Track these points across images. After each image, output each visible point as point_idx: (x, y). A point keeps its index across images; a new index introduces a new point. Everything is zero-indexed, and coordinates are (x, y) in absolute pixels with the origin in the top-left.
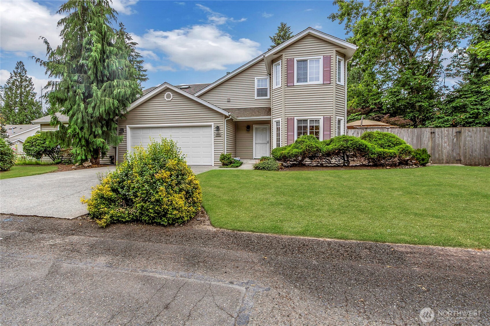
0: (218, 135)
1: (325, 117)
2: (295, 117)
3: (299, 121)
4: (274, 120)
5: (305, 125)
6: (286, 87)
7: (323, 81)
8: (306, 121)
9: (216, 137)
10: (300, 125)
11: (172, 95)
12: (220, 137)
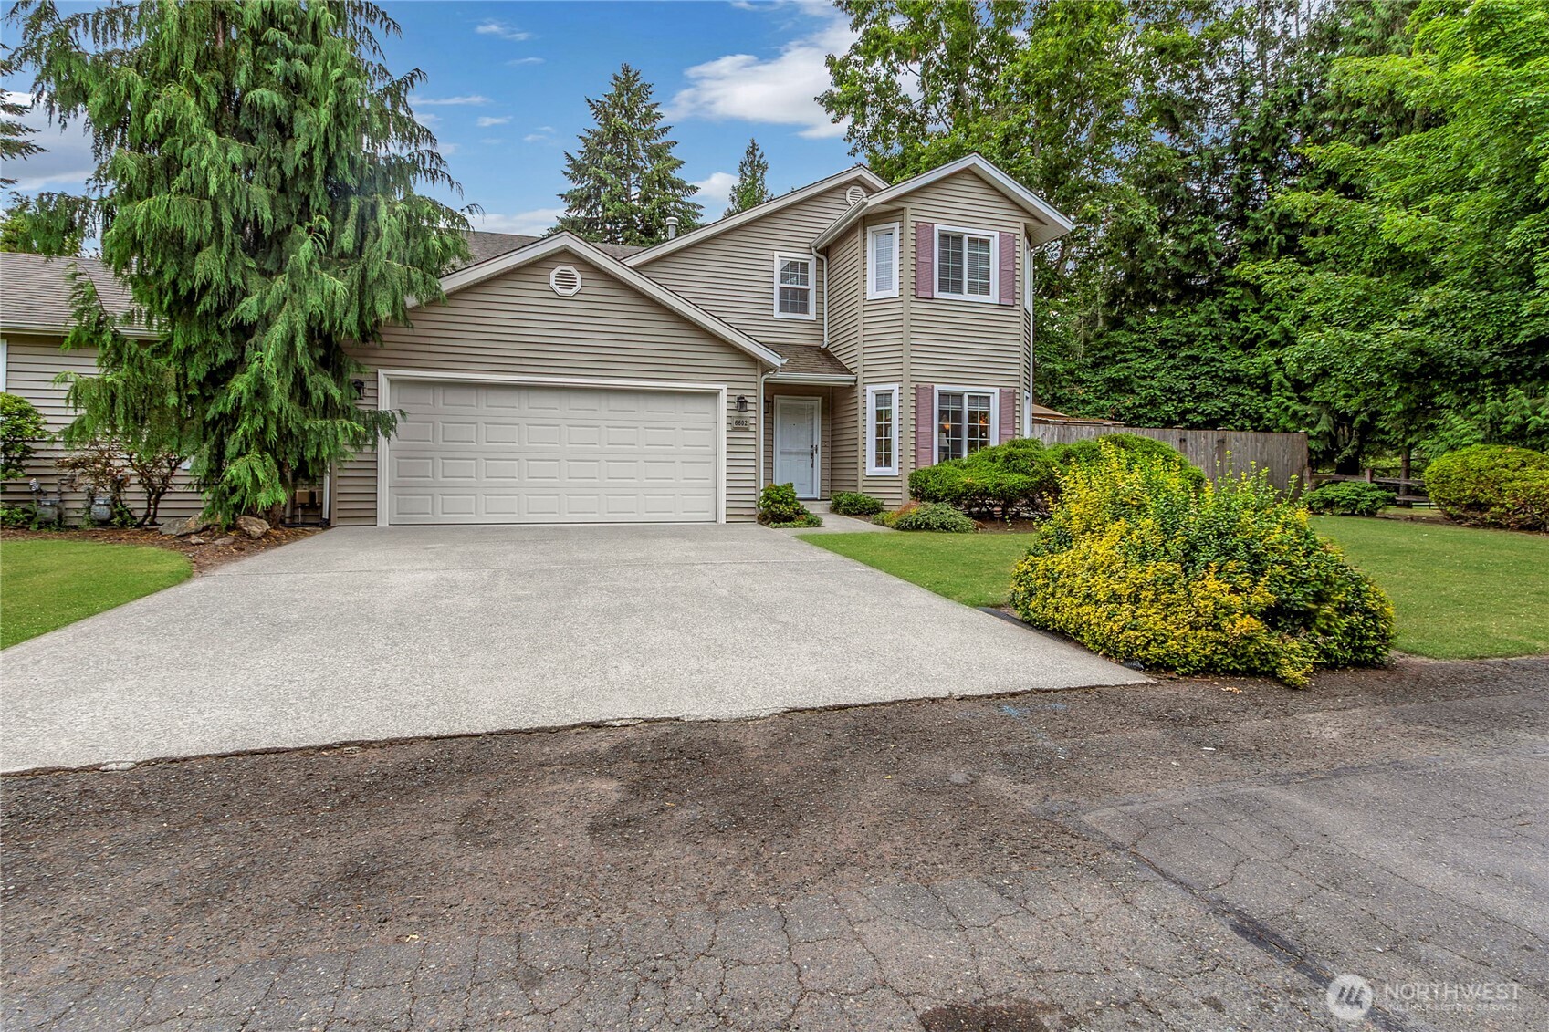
0: (738, 425)
1: (1004, 389)
2: (935, 385)
3: (943, 395)
4: (869, 388)
5: (956, 407)
6: (913, 299)
7: (1000, 298)
8: (959, 396)
9: (734, 430)
10: (945, 407)
11: (579, 277)
12: (747, 430)
